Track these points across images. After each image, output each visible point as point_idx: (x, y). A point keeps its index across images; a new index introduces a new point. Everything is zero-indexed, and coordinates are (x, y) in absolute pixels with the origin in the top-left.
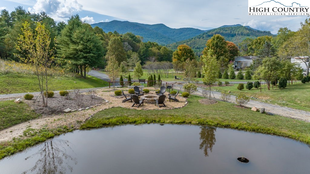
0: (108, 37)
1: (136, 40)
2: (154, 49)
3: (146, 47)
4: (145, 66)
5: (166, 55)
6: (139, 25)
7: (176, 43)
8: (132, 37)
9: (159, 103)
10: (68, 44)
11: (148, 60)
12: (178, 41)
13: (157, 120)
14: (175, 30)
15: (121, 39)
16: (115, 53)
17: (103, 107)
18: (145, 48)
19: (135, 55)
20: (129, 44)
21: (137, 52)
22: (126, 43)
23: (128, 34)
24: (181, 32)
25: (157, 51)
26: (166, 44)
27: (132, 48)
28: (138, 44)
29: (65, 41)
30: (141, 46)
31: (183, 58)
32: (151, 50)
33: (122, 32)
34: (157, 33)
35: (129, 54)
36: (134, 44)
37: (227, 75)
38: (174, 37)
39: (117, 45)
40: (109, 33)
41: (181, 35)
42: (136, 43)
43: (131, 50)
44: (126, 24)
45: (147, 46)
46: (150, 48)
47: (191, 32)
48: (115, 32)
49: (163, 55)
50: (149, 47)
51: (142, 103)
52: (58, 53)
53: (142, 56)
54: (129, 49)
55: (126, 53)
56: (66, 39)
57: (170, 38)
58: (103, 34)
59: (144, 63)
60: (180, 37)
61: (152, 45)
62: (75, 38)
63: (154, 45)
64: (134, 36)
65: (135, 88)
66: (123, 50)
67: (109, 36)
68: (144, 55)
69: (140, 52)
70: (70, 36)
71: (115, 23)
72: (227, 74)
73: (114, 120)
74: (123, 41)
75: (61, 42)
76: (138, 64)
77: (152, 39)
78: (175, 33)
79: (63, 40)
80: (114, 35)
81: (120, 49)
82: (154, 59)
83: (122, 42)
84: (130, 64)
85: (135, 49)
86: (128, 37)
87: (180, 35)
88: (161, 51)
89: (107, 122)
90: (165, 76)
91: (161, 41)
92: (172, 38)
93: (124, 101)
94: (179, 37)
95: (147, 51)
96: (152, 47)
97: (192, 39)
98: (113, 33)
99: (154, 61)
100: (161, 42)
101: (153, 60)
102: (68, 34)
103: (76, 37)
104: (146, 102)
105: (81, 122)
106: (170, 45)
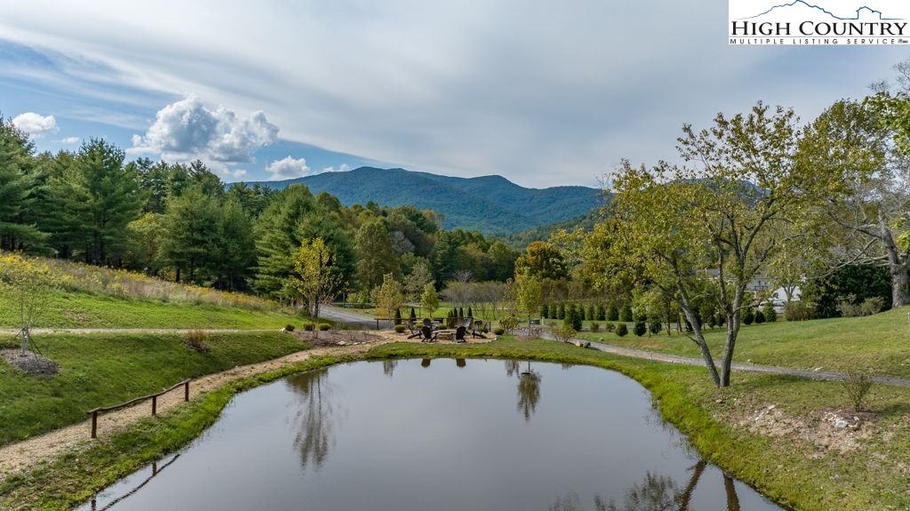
0: (351, 217)
1: (425, 224)
2: (472, 250)
3: (449, 243)
4: (445, 292)
5: (505, 264)
6: (434, 179)
7: (539, 230)
8: (415, 217)
9: (457, 338)
10: (286, 247)
11: (453, 278)
12: (543, 225)
13: (452, 352)
14: (534, 192)
15: (385, 223)
16: (370, 259)
17: (383, 343)
18: (448, 247)
19: (421, 268)
20: (405, 237)
21: (425, 258)
22: (400, 235)
23: (405, 211)
24: (551, 198)
25: (480, 253)
26: (508, 233)
27: (413, 247)
28: (429, 236)
29: (279, 240)
30: (437, 241)
31: (540, 272)
32: (463, 252)
33: (384, 199)
34: (484, 202)
35: (406, 262)
36: (420, 235)
37: (629, 313)
38: (532, 213)
39: (377, 241)
40: (355, 207)
41: (554, 205)
42: (425, 234)
43: (409, 253)
44: (398, 179)
45: (454, 242)
46: (462, 247)
47: (580, 198)
48: (371, 205)
49: (496, 265)
50: (458, 244)
51: (435, 338)
52: (260, 263)
53: (441, 267)
54: (405, 250)
55: (398, 259)
56: (282, 236)
57: (519, 216)
58: (339, 211)
59: (445, 287)
60: (549, 211)
61: (467, 238)
62: (301, 235)
63: (471, 237)
64: (419, 215)
65: (424, 321)
66: (390, 252)
67: (354, 216)
68: (444, 264)
69: (435, 256)
70: (290, 230)
71: (366, 174)
72: (631, 311)
73: (401, 352)
74: (391, 228)
75: (272, 241)
76: (429, 288)
77: (470, 218)
78: (534, 201)
79: (276, 239)
80: (368, 214)
81: (383, 251)
82: (467, 275)
83: (389, 231)
84: (410, 288)
85: (421, 250)
86: (404, 217)
87: (549, 207)
88: (491, 255)
89: (393, 353)
90: (492, 317)
91: (494, 224)
92: (528, 215)
93: (410, 338)
94: (546, 212)
95: (452, 254)
96: (466, 244)
97: (585, 218)
98: (364, 207)
99: (468, 281)
100: (495, 227)
101: (466, 279)
102: (286, 226)
103: (303, 233)
104: (440, 338)
105: (364, 352)
106: (520, 235)
